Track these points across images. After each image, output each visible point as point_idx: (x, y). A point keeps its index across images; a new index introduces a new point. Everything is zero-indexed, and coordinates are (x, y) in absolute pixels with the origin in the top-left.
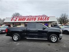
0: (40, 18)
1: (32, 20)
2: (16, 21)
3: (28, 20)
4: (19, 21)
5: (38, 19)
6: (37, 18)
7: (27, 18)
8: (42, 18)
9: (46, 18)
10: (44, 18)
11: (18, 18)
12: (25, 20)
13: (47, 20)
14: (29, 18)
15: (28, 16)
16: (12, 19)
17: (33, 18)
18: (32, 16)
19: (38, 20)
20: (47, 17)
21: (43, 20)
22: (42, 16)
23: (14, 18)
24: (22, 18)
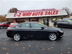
0: (47, 12)
1: (39, 15)
2: (20, 16)
3: (33, 15)
4: (23, 16)
5: (46, 13)
6: (44, 12)
7: (32, 13)
8: (49, 12)
9: (54, 12)
10: (52, 12)
11: (22, 13)
12: (30, 14)
13: (56, 14)
14: (35, 13)
15: (34, 11)
16: (15, 15)
17: (39, 13)
18: (38, 10)
19: (45, 15)
20: (56, 11)
21: (51, 14)
22: (50, 10)
23: (17, 13)
24: (27, 13)
